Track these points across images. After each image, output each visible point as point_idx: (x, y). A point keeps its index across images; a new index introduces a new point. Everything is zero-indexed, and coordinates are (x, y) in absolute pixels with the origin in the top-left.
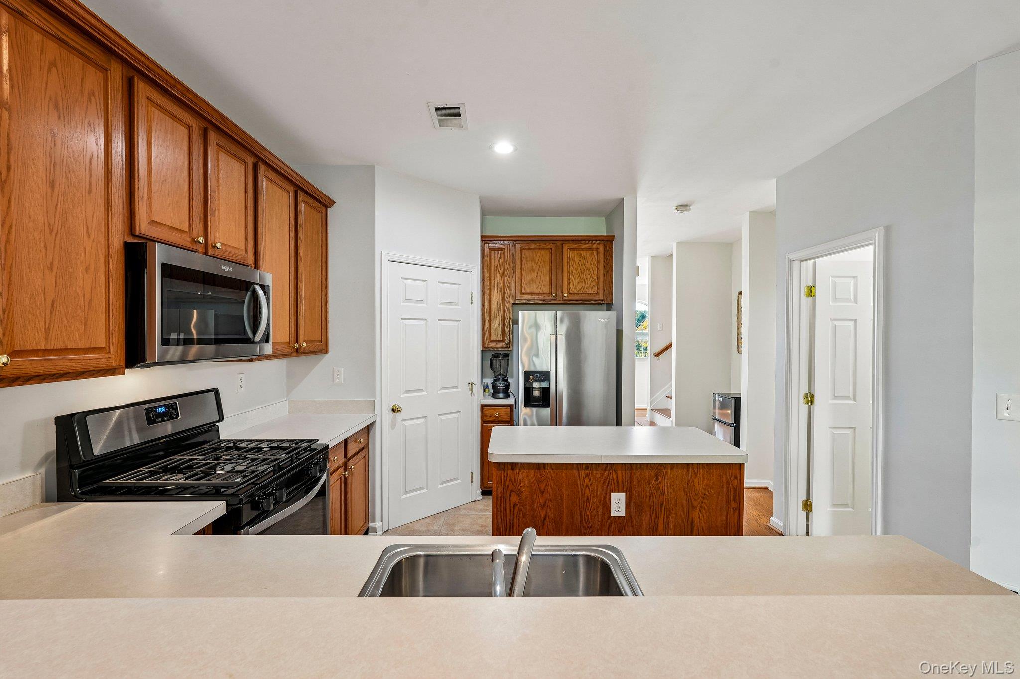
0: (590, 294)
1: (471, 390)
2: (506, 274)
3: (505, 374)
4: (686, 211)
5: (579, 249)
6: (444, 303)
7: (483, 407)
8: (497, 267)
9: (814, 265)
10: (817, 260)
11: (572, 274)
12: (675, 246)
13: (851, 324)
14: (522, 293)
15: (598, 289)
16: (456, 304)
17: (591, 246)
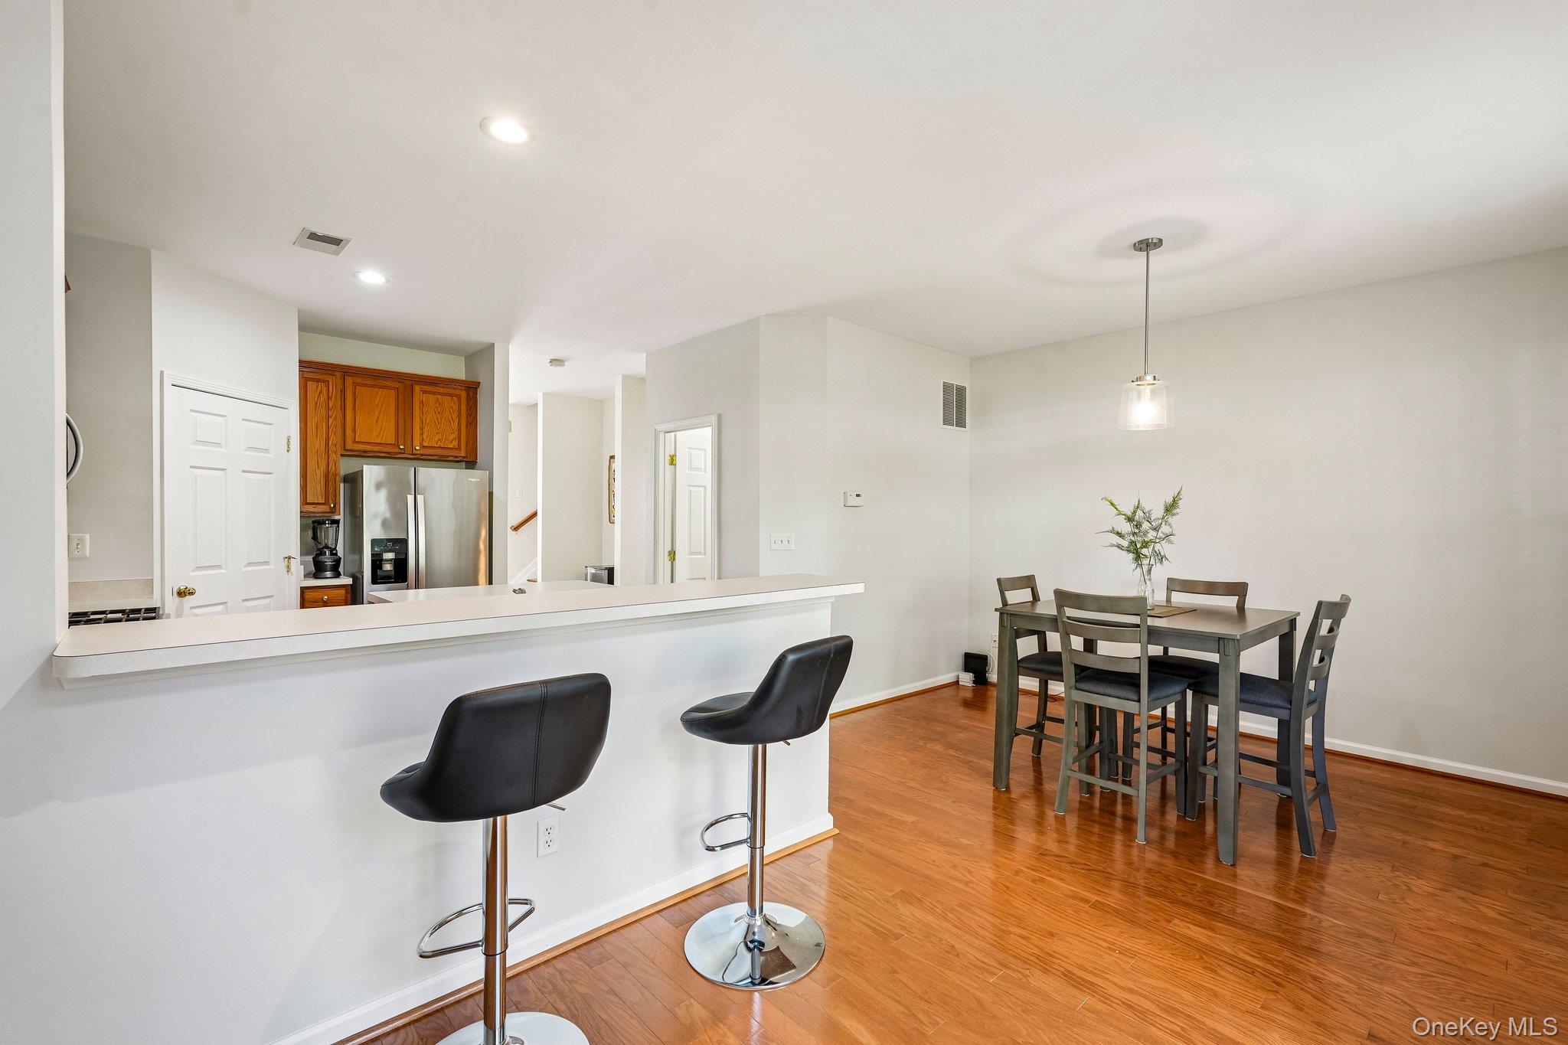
0: (450, 448)
1: (288, 567)
2: (330, 414)
3: (333, 547)
4: (561, 365)
5: (434, 393)
6: (249, 448)
7: (303, 590)
8: (316, 403)
9: (675, 437)
10: (677, 433)
11: (426, 421)
12: (540, 396)
13: (703, 489)
14: (355, 442)
15: (460, 442)
16: (267, 451)
17: (450, 391)
